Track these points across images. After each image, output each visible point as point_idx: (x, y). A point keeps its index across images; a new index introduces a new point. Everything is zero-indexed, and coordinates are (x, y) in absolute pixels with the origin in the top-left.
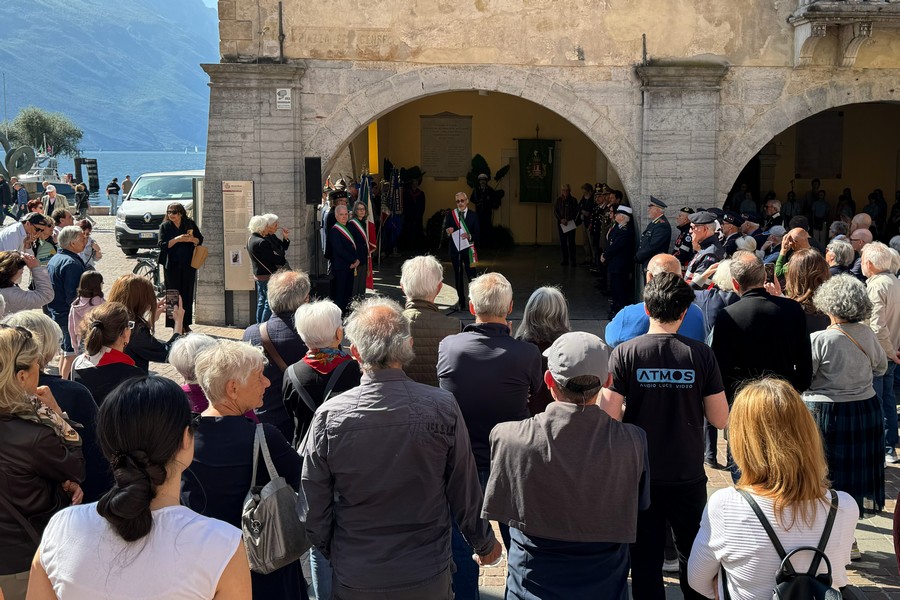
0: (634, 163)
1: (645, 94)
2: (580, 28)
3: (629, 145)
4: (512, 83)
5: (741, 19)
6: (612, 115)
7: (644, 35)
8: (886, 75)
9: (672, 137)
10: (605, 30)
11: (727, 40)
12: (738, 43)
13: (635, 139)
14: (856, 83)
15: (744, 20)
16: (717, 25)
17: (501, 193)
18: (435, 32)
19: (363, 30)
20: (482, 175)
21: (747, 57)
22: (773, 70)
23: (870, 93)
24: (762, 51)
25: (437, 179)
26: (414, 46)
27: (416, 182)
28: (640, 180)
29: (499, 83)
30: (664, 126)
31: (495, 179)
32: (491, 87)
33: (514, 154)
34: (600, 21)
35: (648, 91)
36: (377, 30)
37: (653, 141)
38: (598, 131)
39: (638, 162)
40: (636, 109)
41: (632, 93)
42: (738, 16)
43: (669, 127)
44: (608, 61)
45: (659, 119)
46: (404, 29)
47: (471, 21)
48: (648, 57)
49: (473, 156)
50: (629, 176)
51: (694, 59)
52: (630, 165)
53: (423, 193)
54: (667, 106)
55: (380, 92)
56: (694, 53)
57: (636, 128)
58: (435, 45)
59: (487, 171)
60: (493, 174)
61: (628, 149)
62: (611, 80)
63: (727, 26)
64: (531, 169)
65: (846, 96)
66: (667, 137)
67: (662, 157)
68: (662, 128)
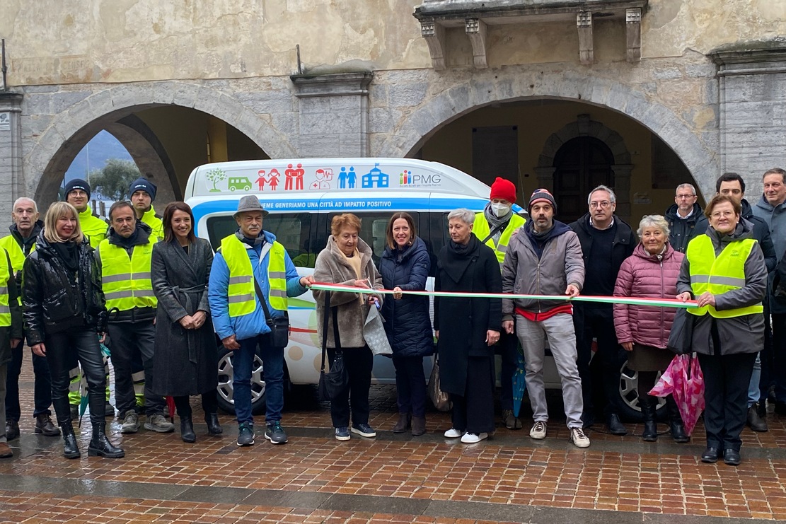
1: (300, 101)
2: (242, 42)
4: (186, 96)
5: (383, 24)
6: (275, 123)
7: (298, 46)
8: (524, 71)
9: (322, 141)
10: (264, 43)
11: (372, 46)
12: (382, 48)
13: (296, 144)
14: (496, 81)
15: (386, 26)
16: (362, 33)
18: (121, 55)
19: (65, 57)
21: (391, 60)
22: (417, 72)
23: (510, 89)
24: (404, 54)
26: (105, 69)
29: (175, 97)
30: (316, 130)
32: (169, 101)
34: (258, 35)
36: (76, 57)
37: (306, 145)
38: (263, 137)
40: (295, 115)
41: (290, 100)
42: (381, 22)
43: (320, 131)
44: (268, 72)
45: (310, 124)
46: (96, 54)
47: (150, 43)
48: (302, 67)
51: (344, 67)
54: (317, 111)
55: (79, 111)
56: (344, 61)
57: (296, 133)
58: (121, 65)
61: (291, 153)
62: (271, 89)
63: (371, 32)
65: (487, 94)
66: (318, 141)
68: (313, 132)
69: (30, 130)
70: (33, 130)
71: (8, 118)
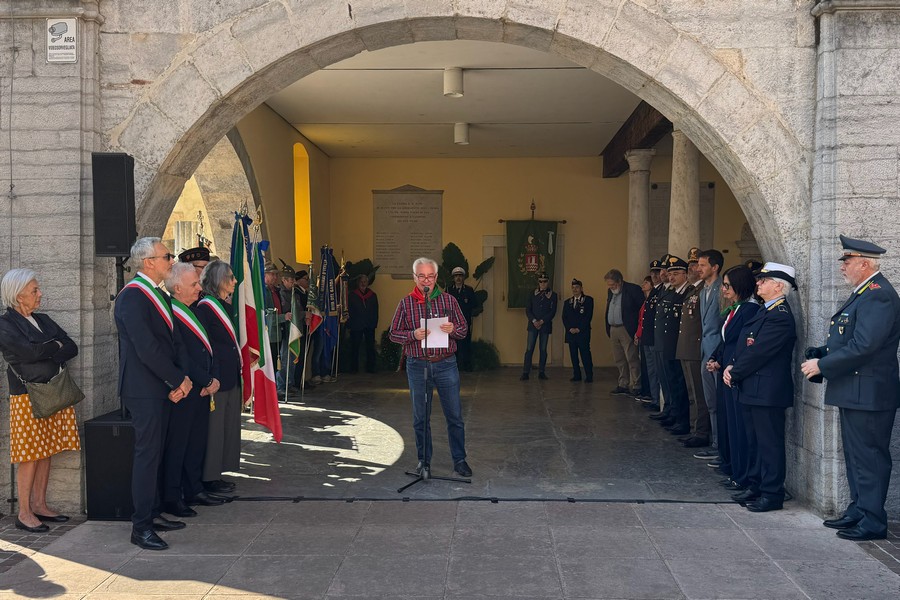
0: (795, 171)
1: (825, 21)
3: (787, 133)
6: (751, 70)
9: (886, 110)
13: (799, 121)
17: (484, 294)
20: (458, 269)
25: (395, 277)
27: (365, 278)
28: (808, 207)
30: (869, 86)
31: (474, 276)
33: (501, 242)
35: (832, 11)
37: (846, 119)
38: (719, 103)
39: (804, 170)
40: (803, 55)
41: (793, 22)
43: (881, 89)
45: (859, 72)
49: (445, 245)
50: (784, 200)
52: (786, 175)
53: (374, 295)
54: (875, 43)
55: (261, 26)
57: (800, 96)
59: (465, 265)
60: (472, 270)
61: (784, 142)
64: (525, 262)
66: (876, 111)
67: (866, 153)
68: (865, 90)
69: (125, 69)
70: (135, 69)
71: (72, 32)
